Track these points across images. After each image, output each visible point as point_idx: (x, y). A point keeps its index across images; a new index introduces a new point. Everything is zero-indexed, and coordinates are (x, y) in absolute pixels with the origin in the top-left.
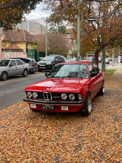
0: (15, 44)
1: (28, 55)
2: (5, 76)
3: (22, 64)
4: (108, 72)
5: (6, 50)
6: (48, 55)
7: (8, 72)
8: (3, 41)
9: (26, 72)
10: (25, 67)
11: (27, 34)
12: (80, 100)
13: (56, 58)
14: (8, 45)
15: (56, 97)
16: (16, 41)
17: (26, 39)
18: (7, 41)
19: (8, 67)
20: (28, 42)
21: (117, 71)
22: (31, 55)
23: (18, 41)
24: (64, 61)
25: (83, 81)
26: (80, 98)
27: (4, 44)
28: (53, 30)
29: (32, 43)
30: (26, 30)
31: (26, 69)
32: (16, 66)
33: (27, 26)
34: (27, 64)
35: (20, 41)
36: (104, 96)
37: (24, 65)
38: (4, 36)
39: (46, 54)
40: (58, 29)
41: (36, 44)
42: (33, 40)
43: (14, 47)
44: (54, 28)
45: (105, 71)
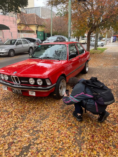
0: (28, 26)
1: (37, 36)
2: (12, 53)
3: (28, 43)
4: (99, 51)
5: (22, 31)
6: (53, 35)
7: (15, 50)
8: (19, 24)
9: (31, 49)
10: (30, 46)
11: (38, 18)
12: (49, 86)
13: (58, 38)
14: (23, 27)
15: (24, 81)
16: (29, 24)
17: (37, 22)
18: (22, 24)
19: (15, 45)
20: (39, 25)
21: (107, 50)
22: (41, 35)
23: (31, 24)
24: (65, 41)
25: (63, 62)
26: (49, 84)
27: (20, 26)
28: (59, 15)
29: (42, 26)
30: (37, 15)
31: (31, 48)
32: (22, 45)
33: (39, 12)
34: (32, 43)
35: (32, 24)
36: (87, 74)
37: (29, 44)
38: (19, 19)
39: (51, 35)
40: (63, 13)
41: (44, 26)
42: (43, 23)
43: (27, 29)
44: (60, 13)
45: (97, 49)
